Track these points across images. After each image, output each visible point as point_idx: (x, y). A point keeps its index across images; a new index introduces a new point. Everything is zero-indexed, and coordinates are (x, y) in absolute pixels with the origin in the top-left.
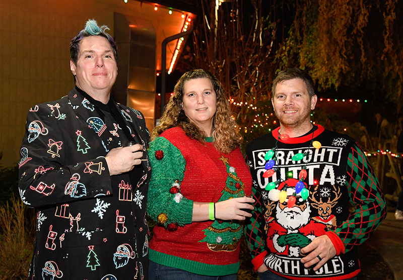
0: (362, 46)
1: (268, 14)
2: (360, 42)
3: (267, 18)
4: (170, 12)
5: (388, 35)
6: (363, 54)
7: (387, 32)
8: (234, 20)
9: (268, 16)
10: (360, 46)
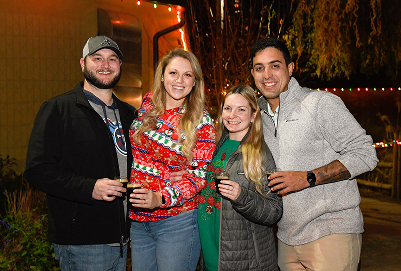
0: (357, 31)
1: (272, 3)
2: (355, 27)
3: (271, 7)
4: (155, 6)
5: (374, 17)
6: (358, 39)
7: (374, 14)
8: (239, 11)
9: (272, 5)
10: (355, 30)
